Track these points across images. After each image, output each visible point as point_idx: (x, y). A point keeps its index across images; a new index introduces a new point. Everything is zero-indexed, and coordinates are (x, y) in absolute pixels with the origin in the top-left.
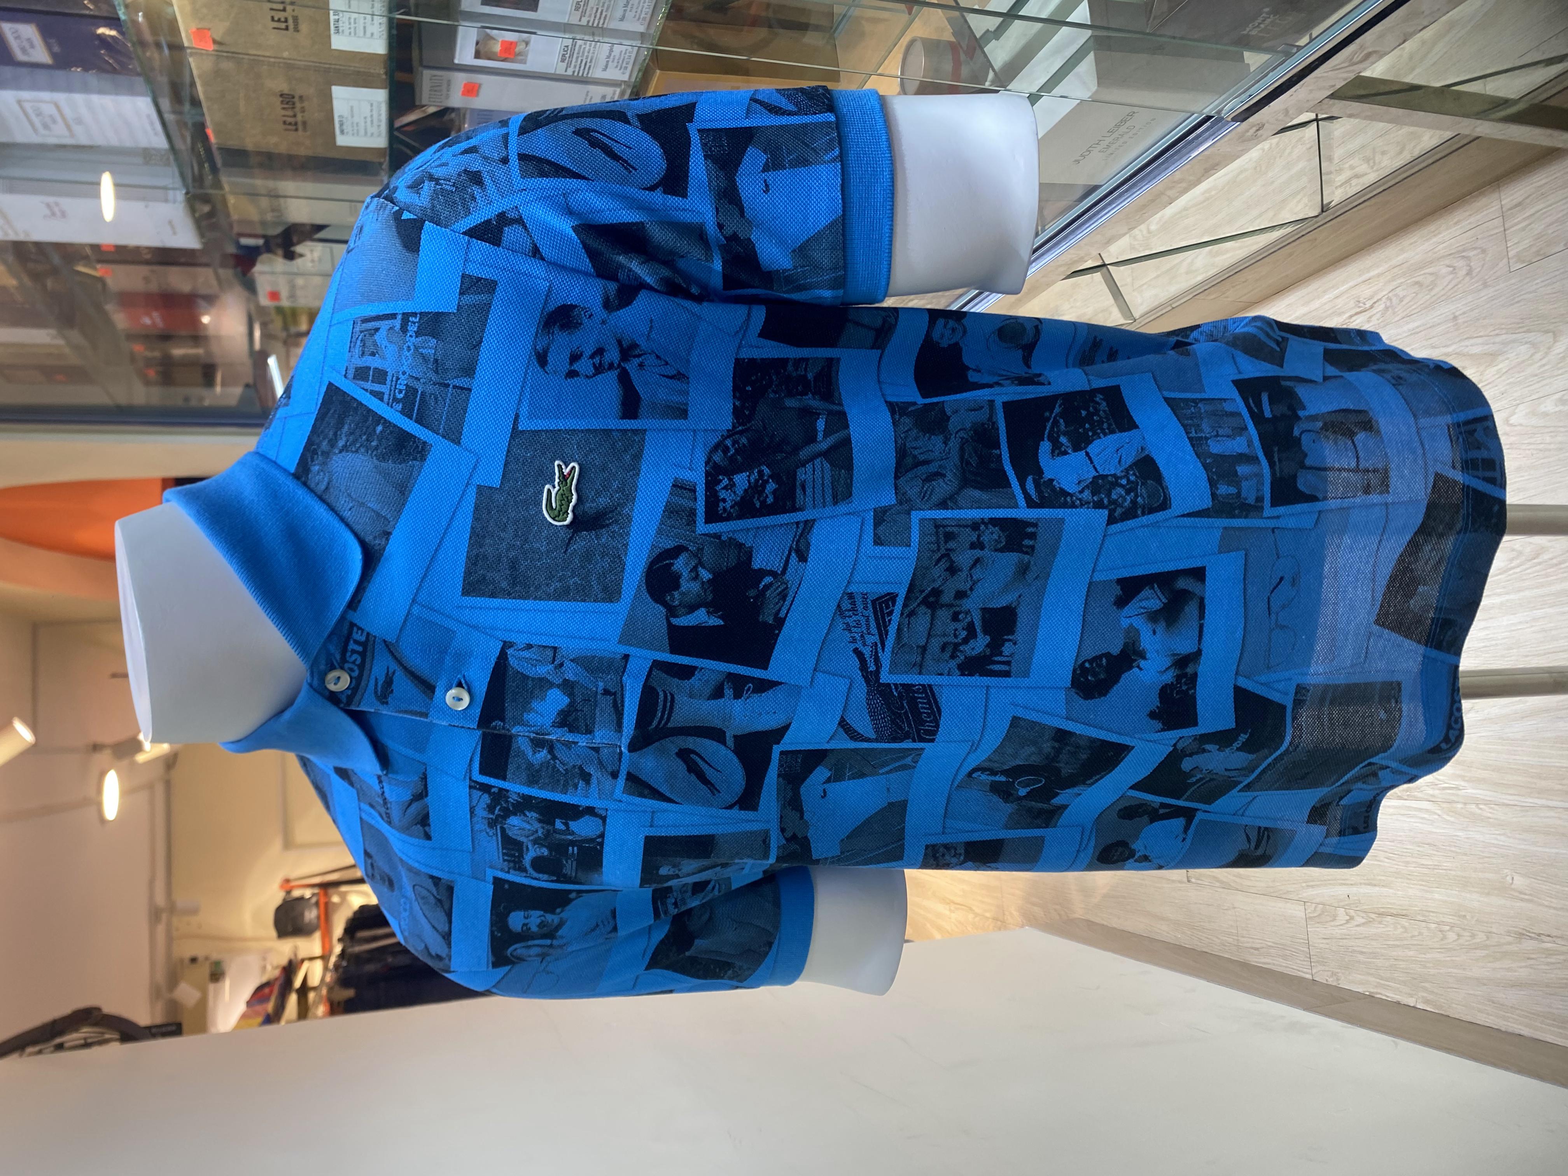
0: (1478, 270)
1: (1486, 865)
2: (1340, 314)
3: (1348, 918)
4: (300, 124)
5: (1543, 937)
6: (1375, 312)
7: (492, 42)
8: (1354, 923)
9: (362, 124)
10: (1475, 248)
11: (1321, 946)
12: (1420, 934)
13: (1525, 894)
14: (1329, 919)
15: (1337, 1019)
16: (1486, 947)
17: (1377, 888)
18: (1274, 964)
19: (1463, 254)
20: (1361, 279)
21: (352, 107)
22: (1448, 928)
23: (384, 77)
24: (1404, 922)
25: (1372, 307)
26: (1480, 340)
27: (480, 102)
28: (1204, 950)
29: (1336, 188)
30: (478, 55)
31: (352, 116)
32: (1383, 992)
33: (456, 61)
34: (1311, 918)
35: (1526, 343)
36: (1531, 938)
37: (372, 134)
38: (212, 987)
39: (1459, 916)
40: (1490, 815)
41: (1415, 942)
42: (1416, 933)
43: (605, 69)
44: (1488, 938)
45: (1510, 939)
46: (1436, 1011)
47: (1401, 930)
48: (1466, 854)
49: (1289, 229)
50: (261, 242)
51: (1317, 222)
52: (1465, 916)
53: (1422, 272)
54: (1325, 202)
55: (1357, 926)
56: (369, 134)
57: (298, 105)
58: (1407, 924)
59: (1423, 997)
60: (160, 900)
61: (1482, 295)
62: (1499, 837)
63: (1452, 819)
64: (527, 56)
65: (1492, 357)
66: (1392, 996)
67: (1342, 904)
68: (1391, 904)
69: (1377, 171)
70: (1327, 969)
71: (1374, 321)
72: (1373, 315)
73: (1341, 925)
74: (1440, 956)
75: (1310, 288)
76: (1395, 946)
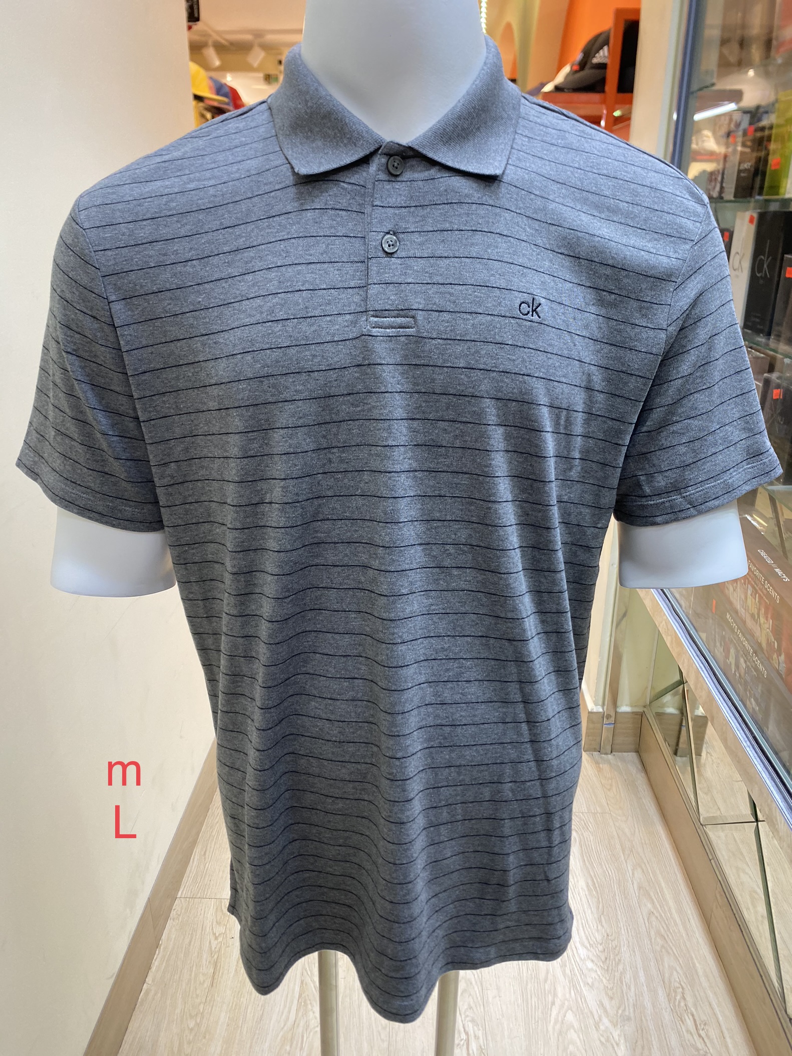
2: (695, 1005)
3: (217, 935)
6: (695, 1038)
8: (213, 938)
11: (200, 910)
12: (197, 996)
14: (218, 918)
22: (198, 1020)
24: (207, 983)
25: (700, 1036)
28: (210, 811)
32: (160, 956)
34: (221, 902)
38: (261, 75)
39: (205, 1033)
41: (191, 990)
42: (198, 992)
46: (139, 1000)
47: (202, 981)
48: (251, 1047)
49: (776, 985)
51: (780, 1011)
52: (205, 1037)
55: (210, 942)
58: (205, 985)
59: (151, 991)
63: (278, 1040)
66: (155, 964)
67: (228, 932)
68: (222, 974)
70: (183, 911)
71: (687, 1036)
72: (692, 1035)
73: (212, 929)
74: (178, 1011)
75: (719, 980)
76: (191, 971)
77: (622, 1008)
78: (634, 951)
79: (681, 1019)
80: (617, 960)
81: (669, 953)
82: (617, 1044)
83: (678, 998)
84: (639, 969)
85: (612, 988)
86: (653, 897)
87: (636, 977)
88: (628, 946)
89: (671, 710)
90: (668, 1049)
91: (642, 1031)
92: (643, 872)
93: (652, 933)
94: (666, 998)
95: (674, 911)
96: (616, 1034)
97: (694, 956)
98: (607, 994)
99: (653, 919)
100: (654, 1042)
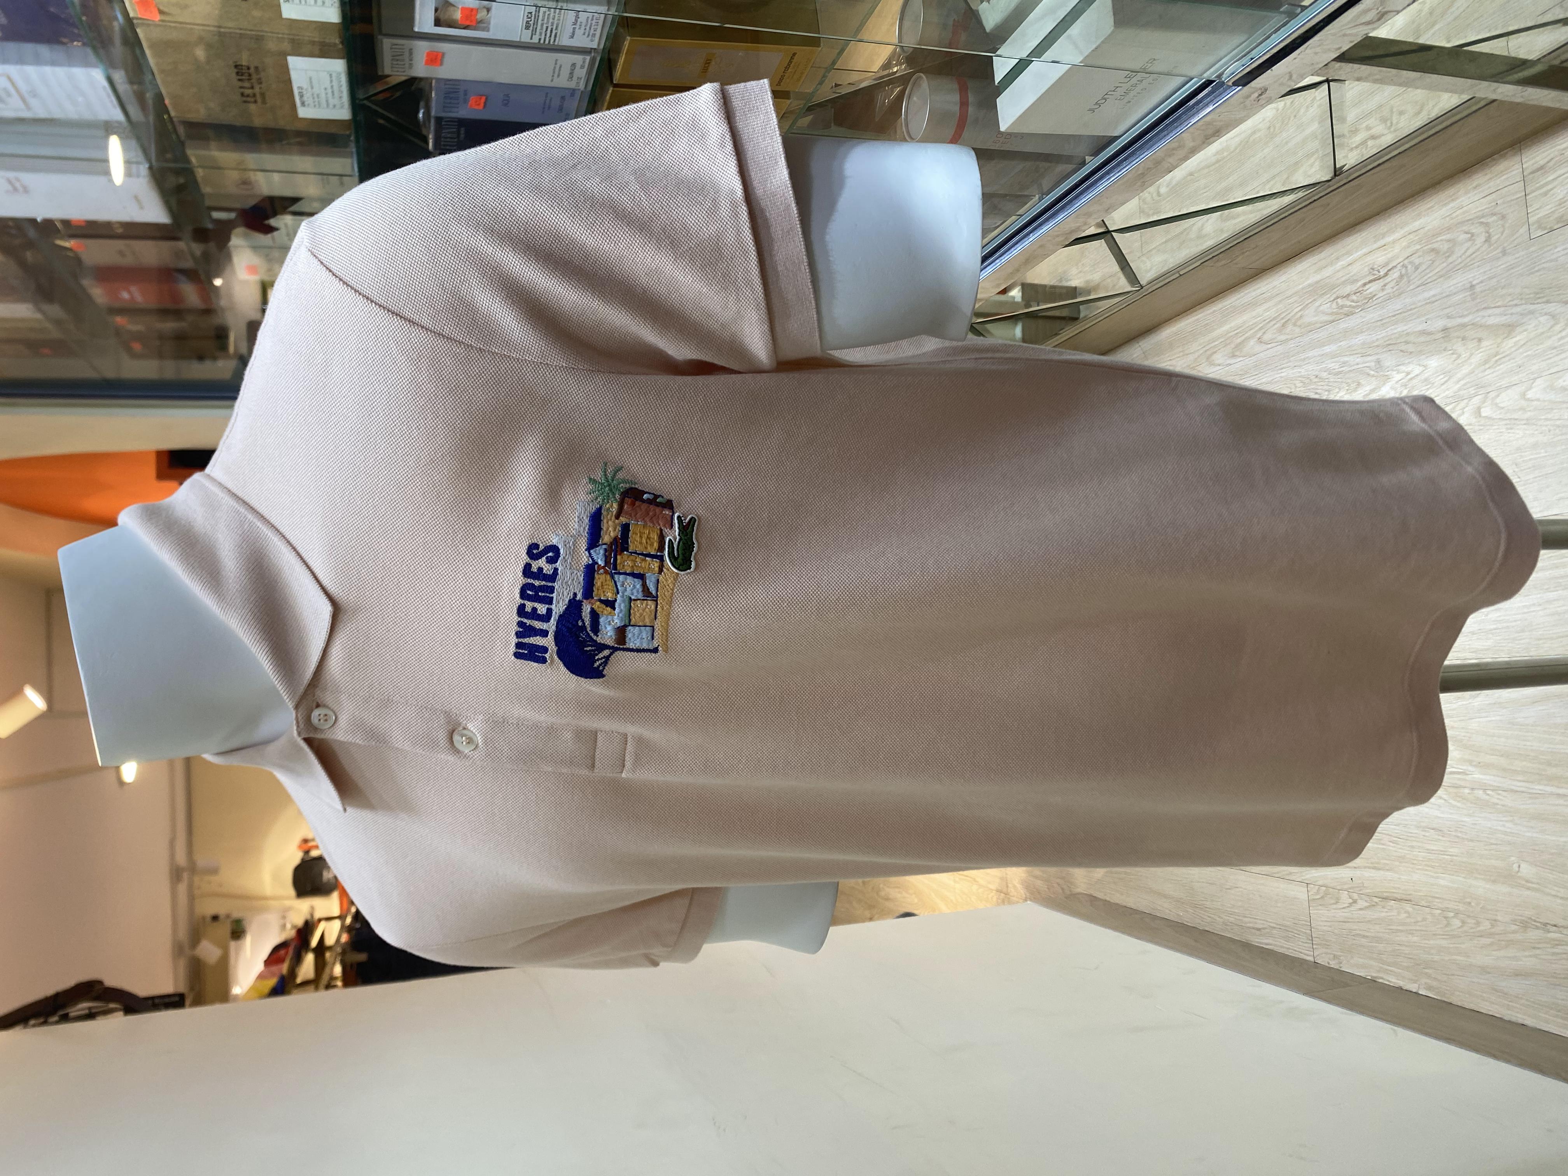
0: (1497, 237)
1: (1492, 852)
2: (1354, 282)
3: (1351, 901)
4: (258, 96)
5: (1549, 927)
6: (1390, 279)
7: (452, 8)
8: (1358, 906)
9: (323, 96)
10: (1493, 214)
11: (1324, 928)
12: (1424, 920)
13: (1532, 883)
14: (1332, 901)
15: (1338, 1005)
16: (1491, 935)
17: (1382, 872)
18: (1275, 945)
19: (1482, 220)
20: (1375, 246)
21: (310, 79)
22: (1452, 914)
23: (340, 46)
24: (1408, 907)
25: (1386, 274)
26: (1497, 311)
27: (445, 71)
28: (1207, 929)
29: (1352, 149)
30: (438, 23)
31: (312, 88)
32: (1385, 977)
33: (416, 29)
34: (1314, 900)
35: (1546, 314)
36: (1537, 928)
37: (334, 106)
38: (233, 944)
39: (1464, 903)
40: (1498, 801)
41: (1418, 928)
42: (1419, 919)
43: (572, 37)
44: (1493, 926)
45: (1514, 927)
46: (1439, 998)
47: (1406, 915)
48: (1472, 841)
49: (1301, 194)
50: (232, 215)
51: (1329, 187)
52: (1470, 903)
53: (1439, 239)
54: (1337, 166)
55: (1361, 909)
56: (331, 106)
57: (254, 77)
58: (1410, 909)
59: (1426, 983)
60: (181, 858)
61: (1500, 263)
62: (1508, 825)
63: (1459, 804)
64: (489, 24)
65: (1510, 328)
66: (1394, 981)
67: (1346, 887)
68: (1395, 888)
69: (1395, 131)
70: (1329, 951)
71: (1388, 290)
72: (1387, 284)
73: (1344, 908)
74: (1444, 943)
75: (1323, 255)
76: (1398, 931)
77: (1368, 370)
78: (1304, 359)
79: (1372, 298)
80: (1316, 380)
81: (1301, 317)
82: (1408, 374)
83: (1349, 303)
84: (1325, 352)
85: (1349, 385)
86: (1243, 338)
87: (1333, 356)
88: (1300, 366)
89: (1018, 331)
90: (1405, 312)
91: (1389, 345)
92: (1215, 352)
93: (1283, 337)
94: (1351, 316)
95: (1254, 313)
96: (1398, 377)
97: (1301, 286)
98: (1355, 390)
99: (1267, 337)
100: (1399, 330)
